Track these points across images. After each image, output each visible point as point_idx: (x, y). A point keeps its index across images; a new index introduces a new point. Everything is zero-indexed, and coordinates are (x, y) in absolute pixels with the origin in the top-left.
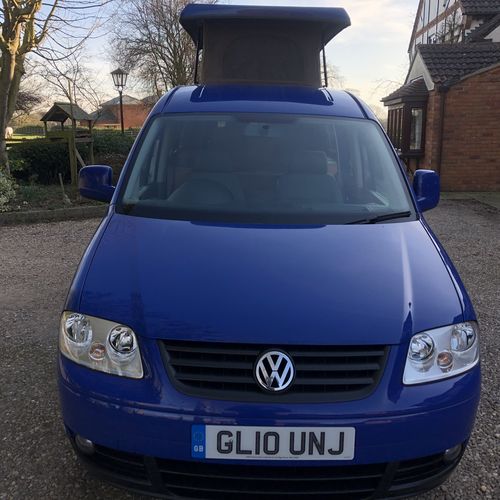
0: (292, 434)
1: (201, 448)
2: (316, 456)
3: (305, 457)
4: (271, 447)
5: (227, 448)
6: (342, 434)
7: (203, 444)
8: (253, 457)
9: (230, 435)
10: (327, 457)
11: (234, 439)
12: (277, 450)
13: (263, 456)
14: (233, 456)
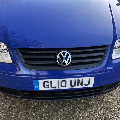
0: (71, 81)
1: (37, 87)
2: (80, 86)
3: (76, 87)
4: (63, 85)
5: (47, 86)
6: (89, 79)
7: (38, 86)
8: (57, 88)
9: (48, 82)
10: (84, 86)
11: (50, 83)
12: (66, 86)
13: (60, 88)
14: (50, 88)
